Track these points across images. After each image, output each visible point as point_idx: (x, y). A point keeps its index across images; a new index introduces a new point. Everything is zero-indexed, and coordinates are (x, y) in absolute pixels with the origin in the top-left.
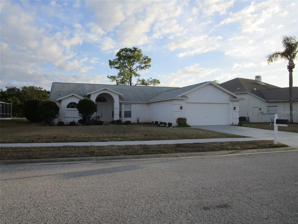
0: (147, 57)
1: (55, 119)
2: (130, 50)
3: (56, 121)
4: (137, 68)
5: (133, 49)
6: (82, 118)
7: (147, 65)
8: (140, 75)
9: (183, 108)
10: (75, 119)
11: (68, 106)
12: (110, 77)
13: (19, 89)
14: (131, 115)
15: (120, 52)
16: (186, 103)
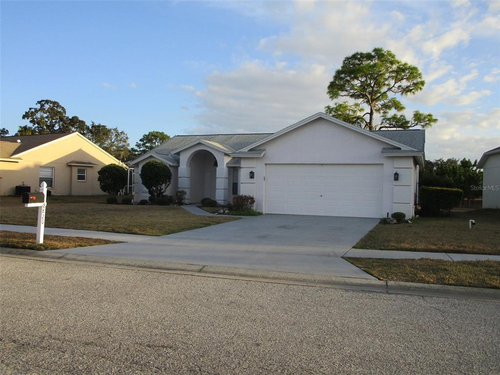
16: (266, 164)
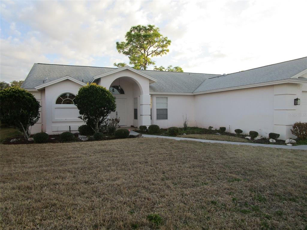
0: (166, 38)
1: (30, 127)
2: (145, 29)
3: (34, 130)
4: (152, 53)
5: (148, 28)
6: (87, 123)
7: (164, 50)
8: (155, 63)
9: (300, 102)
10: (72, 125)
11: (59, 101)
12: (117, 64)
13: (8, 85)
14: (167, 115)
15: (131, 31)
